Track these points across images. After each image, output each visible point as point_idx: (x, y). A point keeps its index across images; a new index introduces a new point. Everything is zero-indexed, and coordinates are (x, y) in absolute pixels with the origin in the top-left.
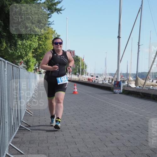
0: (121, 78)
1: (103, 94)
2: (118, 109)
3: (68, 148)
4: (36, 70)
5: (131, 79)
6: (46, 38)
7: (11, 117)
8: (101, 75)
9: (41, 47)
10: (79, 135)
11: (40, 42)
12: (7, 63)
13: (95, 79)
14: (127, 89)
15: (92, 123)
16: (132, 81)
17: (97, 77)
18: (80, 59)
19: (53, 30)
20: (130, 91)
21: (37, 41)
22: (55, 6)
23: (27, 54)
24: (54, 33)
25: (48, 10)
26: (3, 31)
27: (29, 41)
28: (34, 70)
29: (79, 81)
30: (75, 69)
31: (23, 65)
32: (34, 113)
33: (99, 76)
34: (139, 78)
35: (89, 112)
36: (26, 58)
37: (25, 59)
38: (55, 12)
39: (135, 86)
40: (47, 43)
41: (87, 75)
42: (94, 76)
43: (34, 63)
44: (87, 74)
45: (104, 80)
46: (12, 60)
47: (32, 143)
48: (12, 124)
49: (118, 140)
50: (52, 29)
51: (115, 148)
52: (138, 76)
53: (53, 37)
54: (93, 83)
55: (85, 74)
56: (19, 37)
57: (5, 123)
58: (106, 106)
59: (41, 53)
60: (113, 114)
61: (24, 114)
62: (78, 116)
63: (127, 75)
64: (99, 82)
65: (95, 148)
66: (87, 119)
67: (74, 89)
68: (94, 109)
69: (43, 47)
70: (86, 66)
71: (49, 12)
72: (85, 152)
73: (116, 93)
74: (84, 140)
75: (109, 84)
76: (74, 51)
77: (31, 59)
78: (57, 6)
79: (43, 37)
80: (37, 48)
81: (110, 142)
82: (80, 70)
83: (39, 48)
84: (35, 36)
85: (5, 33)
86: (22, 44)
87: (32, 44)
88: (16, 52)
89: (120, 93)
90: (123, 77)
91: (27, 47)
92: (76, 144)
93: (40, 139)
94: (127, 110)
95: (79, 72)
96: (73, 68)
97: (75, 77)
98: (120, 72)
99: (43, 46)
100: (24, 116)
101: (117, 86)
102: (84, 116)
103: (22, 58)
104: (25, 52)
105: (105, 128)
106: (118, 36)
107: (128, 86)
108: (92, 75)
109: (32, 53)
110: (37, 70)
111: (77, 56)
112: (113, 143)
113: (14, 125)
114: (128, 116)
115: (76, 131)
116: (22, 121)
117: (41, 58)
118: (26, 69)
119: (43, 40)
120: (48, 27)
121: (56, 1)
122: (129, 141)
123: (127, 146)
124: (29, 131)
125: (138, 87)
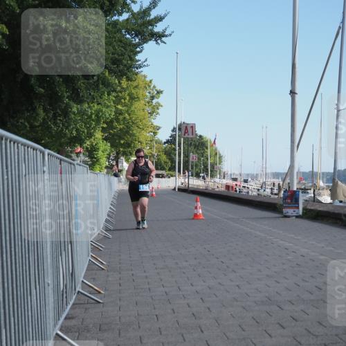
0: (299, 183)
1: (261, 218)
2: (293, 252)
3: (184, 340)
4: (110, 168)
5: (321, 184)
6: (132, 98)
7: (58, 272)
8: (255, 177)
9: (121, 117)
10: (207, 310)
11: (119, 107)
12: (48, 154)
13: (242, 185)
14: (312, 208)
15: (237, 284)
16: (323, 189)
17: (246, 181)
18: (207, 141)
19: (148, 79)
20: (320, 211)
21: (112, 103)
22: (150, 27)
23: (90, 133)
24: (149, 86)
25: (137, 35)
26: (38, 83)
27: (96, 105)
28: (106, 167)
29: (206, 191)
30: (196, 165)
31: (82, 157)
32: (109, 262)
33: (250, 179)
34: (339, 183)
35: (231, 260)
36: (88, 143)
38: (151, 40)
39: (331, 201)
40: (135, 108)
41: (224, 177)
42: (239, 179)
43: (107, 152)
44: (222, 174)
45: (262, 187)
46: (59, 148)
47: (105, 330)
48: (62, 289)
49: (296, 320)
50: (145, 77)
51: (289, 340)
52: (337, 180)
53: (148, 94)
54: (237, 195)
55: (218, 175)
56: (73, 96)
57: (46, 285)
58: (266, 245)
59: (121, 129)
60: (283, 264)
61: (86, 266)
62: (204, 268)
63: (313, 175)
64: (250, 192)
65: (244, 339)
66: (225, 275)
67: (196, 208)
68: (240, 252)
69: (125, 118)
70: (220, 157)
71: (137, 40)
73: (289, 217)
74: (219, 322)
76: (195, 124)
77: (99, 145)
78: (156, 26)
79: (125, 94)
80: (112, 119)
81: (277, 326)
82: (207, 166)
83: (118, 120)
84: (109, 94)
85: (44, 88)
86: (79, 113)
87: (102, 111)
88: (66, 129)
89: (297, 217)
90: (304, 181)
91: (90, 117)
92: (202, 331)
93: (123, 320)
94: (313, 254)
95: (206, 170)
96: (192, 162)
97: (196, 183)
98: (296, 171)
99: (127, 115)
100: (87, 270)
101: (291, 202)
102: (219, 269)
103: (81, 143)
104: (87, 128)
105: (267, 295)
106: (291, 92)
107: (314, 201)
108: (234, 177)
109: (102, 131)
111: (200, 136)
112: (284, 328)
113: (65, 291)
114: (317, 266)
115: (201, 301)
116: (83, 281)
117: (122, 142)
118: (90, 166)
119: (126, 101)
120: (137, 74)
121: (152, 17)
122: (319, 322)
123: (317, 334)
124: (99, 302)
125: (337, 203)
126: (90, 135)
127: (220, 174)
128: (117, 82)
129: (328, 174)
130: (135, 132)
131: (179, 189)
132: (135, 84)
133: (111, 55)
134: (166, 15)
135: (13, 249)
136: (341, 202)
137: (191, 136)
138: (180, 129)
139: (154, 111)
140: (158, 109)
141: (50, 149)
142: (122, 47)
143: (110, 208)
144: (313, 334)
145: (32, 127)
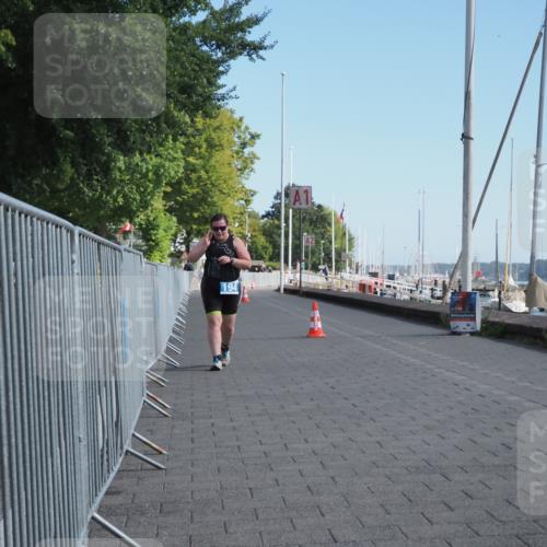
0: (475, 280)
2: (466, 389)
3: (295, 528)
4: (176, 256)
5: (511, 281)
6: (211, 145)
7: (95, 420)
8: (405, 271)
9: (193, 176)
10: (331, 481)
11: (191, 159)
12: (80, 235)
13: (385, 283)
14: (497, 320)
15: (378, 439)
16: (514, 289)
17: (391, 277)
18: (330, 214)
19: (237, 116)
20: (508, 325)
21: (180, 155)
22: (239, 34)
23: (146, 202)
24: (239, 127)
25: (219, 47)
26: (63, 123)
27: (153, 157)
28: (171, 255)
29: (329, 293)
30: (313, 253)
31: (132, 239)
32: (175, 405)
33: (397, 275)
34: (539, 280)
35: (367, 401)
37: (141, 218)
38: (241, 54)
39: (527, 309)
40: (217, 162)
41: (357, 270)
42: (380, 275)
43: (173, 232)
44: (354, 266)
45: (417, 287)
46: (97, 224)
47: (169, 512)
48: (101, 447)
49: (472, 498)
50: (232, 112)
52: (535, 275)
53: (236, 140)
54: (377, 298)
55: (348, 268)
56: (118, 142)
57: (76, 441)
58: (425, 378)
59: (194, 196)
60: (452, 408)
61: (139, 411)
62: (325, 414)
63: (497, 268)
64: (398, 295)
65: (389, 526)
66: (359, 425)
67: (313, 319)
68: (383, 389)
69: (200, 177)
70: (351, 239)
71: (220, 55)
72: (354, 541)
73: (459, 334)
74: (349, 500)
75: (434, 301)
76: (310, 187)
77: (159, 220)
78: (249, 32)
79: (201, 140)
80: (180, 179)
81: (443, 505)
82: (330, 253)
83: (189, 181)
84: (175, 140)
85: (72, 131)
86: (128, 168)
87: (163, 166)
88: (107, 195)
89: (472, 334)
90: (483, 278)
91: (145, 176)
92: (323, 515)
93: (197, 496)
94: (498, 392)
95: (328, 260)
96: (307, 247)
97: (313, 280)
98: (470, 261)
99: (203, 173)
100: (141, 417)
101: (464, 310)
102: (350, 417)
103: (131, 216)
104: (141, 193)
105: (425, 457)
106: (463, 136)
107: (499, 309)
108: (374, 271)
109: (163, 198)
110: (183, 257)
111: (320, 206)
112: (452, 510)
113: (105, 449)
114: (505, 412)
115: (320, 466)
116: (134, 435)
117: (196, 215)
118: (145, 253)
119: (203, 150)
120: (219, 108)
121: (243, 17)
122: (508, 501)
123: (504, 519)
124: (159, 468)
125: (536, 312)
126: (145, 205)
127: (350, 265)
128: (187, 119)
129: (521, 266)
130: (215, 199)
131: (285, 290)
132: (216, 123)
133: (178, 78)
134: (265, 15)
135: (24, 384)
136: (542, 310)
137: (304, 206)
138: (287, 195)
139: (246, 166)
140: (252, 163)
141: (81, 226)
142: (196, 64)
143: (177, 319)
144: (497, 520)
145: (54, 191)
